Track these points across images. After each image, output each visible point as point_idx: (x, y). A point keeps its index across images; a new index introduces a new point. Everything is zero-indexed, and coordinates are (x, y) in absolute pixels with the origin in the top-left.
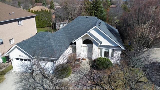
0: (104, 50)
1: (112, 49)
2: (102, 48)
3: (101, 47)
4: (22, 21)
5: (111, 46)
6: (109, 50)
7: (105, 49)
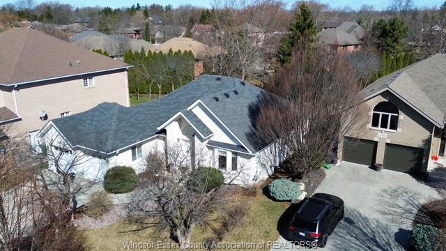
0: (217, 153)
1: (232, 152)
2: (215, 148)
3: (213, 145)
4: (93, 79)
5: (231, 145)
6: (226, 154)
7: (219, 151)
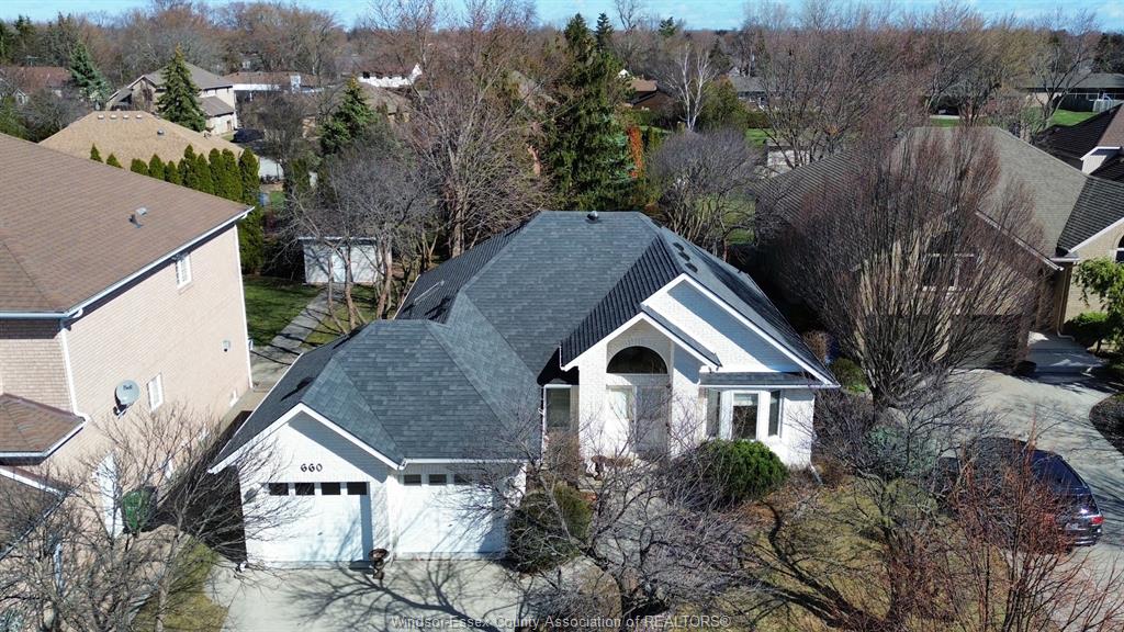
0: (729, 399)
1: (769, 390)
2: (723, 389)
3: (718, 381)
4: (187, 259)
5: (766, 374)
6: (755, 398)
7: (736, 395)
